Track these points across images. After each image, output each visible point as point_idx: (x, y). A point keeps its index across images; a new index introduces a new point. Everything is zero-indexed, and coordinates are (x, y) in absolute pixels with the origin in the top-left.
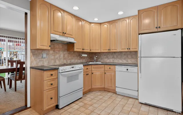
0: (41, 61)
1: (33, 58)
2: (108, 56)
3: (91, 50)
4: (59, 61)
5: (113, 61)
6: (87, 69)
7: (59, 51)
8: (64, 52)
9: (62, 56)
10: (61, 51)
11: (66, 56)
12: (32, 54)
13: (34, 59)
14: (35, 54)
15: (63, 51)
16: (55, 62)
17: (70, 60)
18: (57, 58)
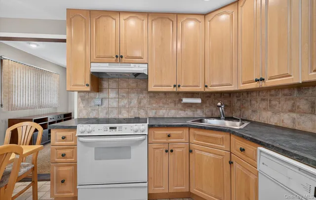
0: (94, 110)
1: (82, 105)
2: (273, 103)
3: (206, 86)
4: (128, 112)
5: (294, 123)
6: (169, 136)
7: (128, 93)
8: (141, 95)
9: (135, 102)
10: (134, 93)
11: (145, 102)
12: (80, 99)
13: (84, 107)
14: (84, 100)
15: (138, 93)
16: (120, 113)
17: (154, 111)
18: (124, 107)
